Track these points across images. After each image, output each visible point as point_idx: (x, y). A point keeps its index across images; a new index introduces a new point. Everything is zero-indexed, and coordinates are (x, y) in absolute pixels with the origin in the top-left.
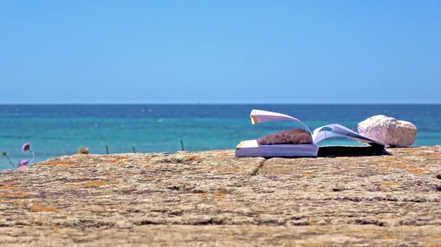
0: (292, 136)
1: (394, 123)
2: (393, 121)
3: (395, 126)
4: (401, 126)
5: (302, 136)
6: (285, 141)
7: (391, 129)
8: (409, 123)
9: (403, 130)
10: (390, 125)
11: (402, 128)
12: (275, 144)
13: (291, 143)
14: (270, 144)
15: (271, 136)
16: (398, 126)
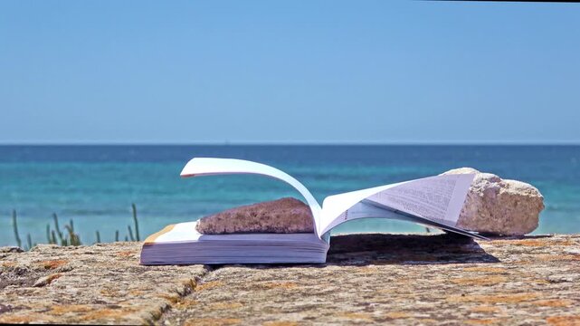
0: (273, 215)
1: (495, 184)
2: (492, 180)
3: (497, 191)
4: (511, 191)
5: (296, 216)
6: (257, 226)
7: (488, 199)
8: (527, 185)
9: (515, 200)
10: (487, 191)
11: (512, 196)
12: (236, 233)
13: (270, 231)
14: (225, 233)
15: (228, 216)
16: (503, 191)
